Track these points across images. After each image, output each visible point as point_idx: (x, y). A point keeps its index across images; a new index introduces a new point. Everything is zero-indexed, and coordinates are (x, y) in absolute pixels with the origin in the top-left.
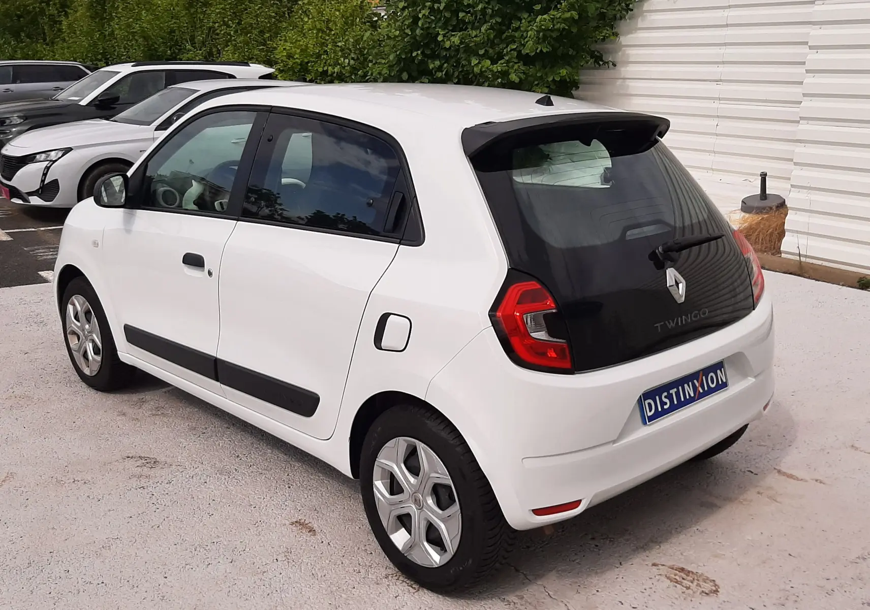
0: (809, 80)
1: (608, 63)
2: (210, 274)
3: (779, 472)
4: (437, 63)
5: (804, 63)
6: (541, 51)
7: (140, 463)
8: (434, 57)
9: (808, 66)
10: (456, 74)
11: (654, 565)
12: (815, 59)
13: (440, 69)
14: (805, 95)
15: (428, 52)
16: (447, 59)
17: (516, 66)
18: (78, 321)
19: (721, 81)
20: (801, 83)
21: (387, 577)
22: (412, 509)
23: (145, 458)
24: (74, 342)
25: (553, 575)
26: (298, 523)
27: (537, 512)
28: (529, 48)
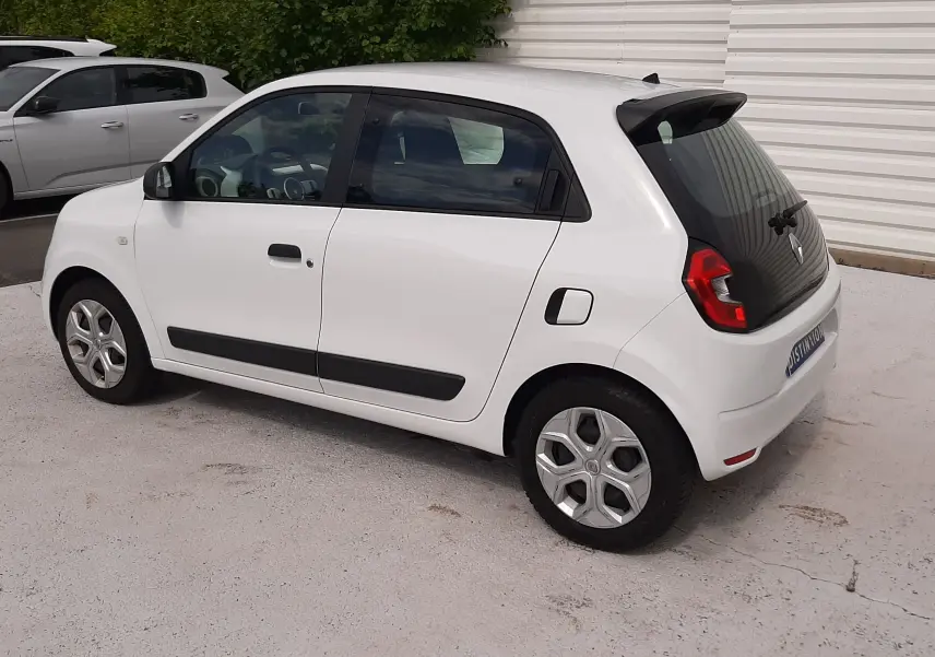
0: (731, 58)
1: (500, 41)
2: (310, 264)
3: (830, 419)
4: (319, 39)
5: (726, 42)
6: (436, 26)
7: (225, 469)
8: (314, 32)
9: (730, 45)
10: (340, 51)
11: (781, 507)
12: (735, 37)
13: (322, 45)
14: (727, 73)
15: (308, 27)
16: (328, 35)
17: (409, 46)
18: (87, 329)
19: (622, 59)
20: (724, 62)
21: (557, 545)
22: (586, 475)
23: (230, 465)
24: (75, 353)
25: (701, 525)
26: (433, 507)
27: (729, 462)
28: (423, 22)
